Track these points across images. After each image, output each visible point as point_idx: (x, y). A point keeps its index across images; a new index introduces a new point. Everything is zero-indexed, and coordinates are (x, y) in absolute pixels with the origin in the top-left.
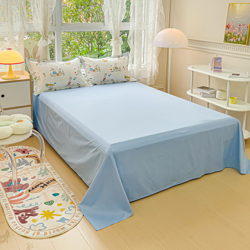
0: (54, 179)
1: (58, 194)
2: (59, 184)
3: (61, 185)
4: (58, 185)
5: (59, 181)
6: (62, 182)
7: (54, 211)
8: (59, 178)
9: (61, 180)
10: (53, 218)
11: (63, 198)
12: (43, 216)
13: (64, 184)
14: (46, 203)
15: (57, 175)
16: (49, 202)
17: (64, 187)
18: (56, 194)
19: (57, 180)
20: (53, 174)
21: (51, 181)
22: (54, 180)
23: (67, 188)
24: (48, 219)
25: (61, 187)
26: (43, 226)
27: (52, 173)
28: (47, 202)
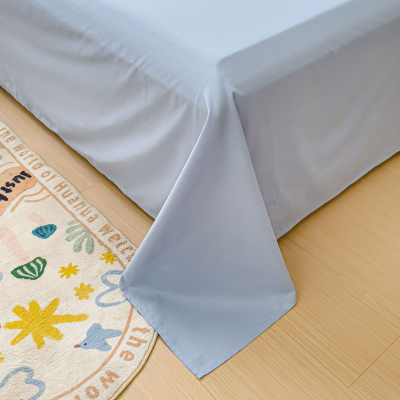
0: (23, 173)
1: (52, 228)
2: (45, 188)
3: (54, 192)
4: (45, 193)
5: (42, 176)
6: (53, 177)
7: (54, 304)
8: (41, 165)
9: (49, 173)
10: (58, 336)
11: (73, 242)
12: (19, 331)
13: (61, 186)
14: (19, 272)
15: (31, 156)
16: (28, 265)
17: (64, 196)
18: (46, 227)
19: (36, 174)
20: (17, 154)
21: (15, 179)
22: (24, 175)
23: (77, 199)
24: (43, 343)
25: (55, 197)
26: (30, 381)
27: (13, 151)
28: (21, 268)
